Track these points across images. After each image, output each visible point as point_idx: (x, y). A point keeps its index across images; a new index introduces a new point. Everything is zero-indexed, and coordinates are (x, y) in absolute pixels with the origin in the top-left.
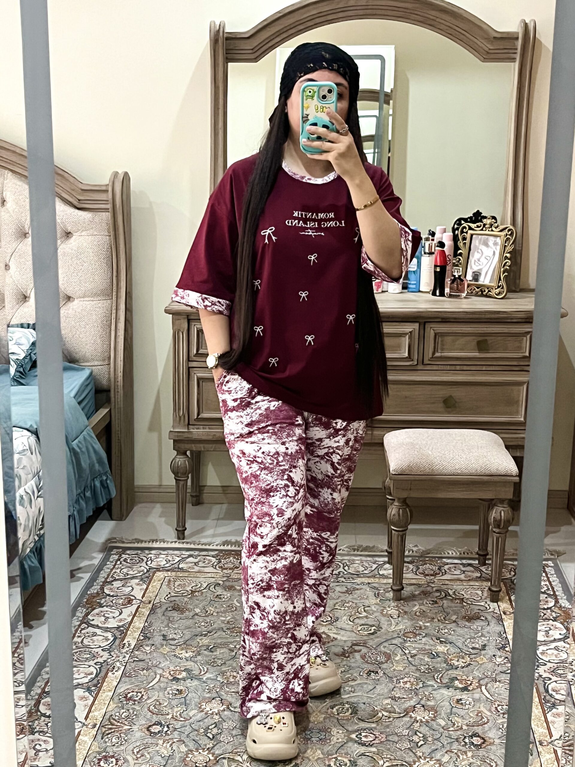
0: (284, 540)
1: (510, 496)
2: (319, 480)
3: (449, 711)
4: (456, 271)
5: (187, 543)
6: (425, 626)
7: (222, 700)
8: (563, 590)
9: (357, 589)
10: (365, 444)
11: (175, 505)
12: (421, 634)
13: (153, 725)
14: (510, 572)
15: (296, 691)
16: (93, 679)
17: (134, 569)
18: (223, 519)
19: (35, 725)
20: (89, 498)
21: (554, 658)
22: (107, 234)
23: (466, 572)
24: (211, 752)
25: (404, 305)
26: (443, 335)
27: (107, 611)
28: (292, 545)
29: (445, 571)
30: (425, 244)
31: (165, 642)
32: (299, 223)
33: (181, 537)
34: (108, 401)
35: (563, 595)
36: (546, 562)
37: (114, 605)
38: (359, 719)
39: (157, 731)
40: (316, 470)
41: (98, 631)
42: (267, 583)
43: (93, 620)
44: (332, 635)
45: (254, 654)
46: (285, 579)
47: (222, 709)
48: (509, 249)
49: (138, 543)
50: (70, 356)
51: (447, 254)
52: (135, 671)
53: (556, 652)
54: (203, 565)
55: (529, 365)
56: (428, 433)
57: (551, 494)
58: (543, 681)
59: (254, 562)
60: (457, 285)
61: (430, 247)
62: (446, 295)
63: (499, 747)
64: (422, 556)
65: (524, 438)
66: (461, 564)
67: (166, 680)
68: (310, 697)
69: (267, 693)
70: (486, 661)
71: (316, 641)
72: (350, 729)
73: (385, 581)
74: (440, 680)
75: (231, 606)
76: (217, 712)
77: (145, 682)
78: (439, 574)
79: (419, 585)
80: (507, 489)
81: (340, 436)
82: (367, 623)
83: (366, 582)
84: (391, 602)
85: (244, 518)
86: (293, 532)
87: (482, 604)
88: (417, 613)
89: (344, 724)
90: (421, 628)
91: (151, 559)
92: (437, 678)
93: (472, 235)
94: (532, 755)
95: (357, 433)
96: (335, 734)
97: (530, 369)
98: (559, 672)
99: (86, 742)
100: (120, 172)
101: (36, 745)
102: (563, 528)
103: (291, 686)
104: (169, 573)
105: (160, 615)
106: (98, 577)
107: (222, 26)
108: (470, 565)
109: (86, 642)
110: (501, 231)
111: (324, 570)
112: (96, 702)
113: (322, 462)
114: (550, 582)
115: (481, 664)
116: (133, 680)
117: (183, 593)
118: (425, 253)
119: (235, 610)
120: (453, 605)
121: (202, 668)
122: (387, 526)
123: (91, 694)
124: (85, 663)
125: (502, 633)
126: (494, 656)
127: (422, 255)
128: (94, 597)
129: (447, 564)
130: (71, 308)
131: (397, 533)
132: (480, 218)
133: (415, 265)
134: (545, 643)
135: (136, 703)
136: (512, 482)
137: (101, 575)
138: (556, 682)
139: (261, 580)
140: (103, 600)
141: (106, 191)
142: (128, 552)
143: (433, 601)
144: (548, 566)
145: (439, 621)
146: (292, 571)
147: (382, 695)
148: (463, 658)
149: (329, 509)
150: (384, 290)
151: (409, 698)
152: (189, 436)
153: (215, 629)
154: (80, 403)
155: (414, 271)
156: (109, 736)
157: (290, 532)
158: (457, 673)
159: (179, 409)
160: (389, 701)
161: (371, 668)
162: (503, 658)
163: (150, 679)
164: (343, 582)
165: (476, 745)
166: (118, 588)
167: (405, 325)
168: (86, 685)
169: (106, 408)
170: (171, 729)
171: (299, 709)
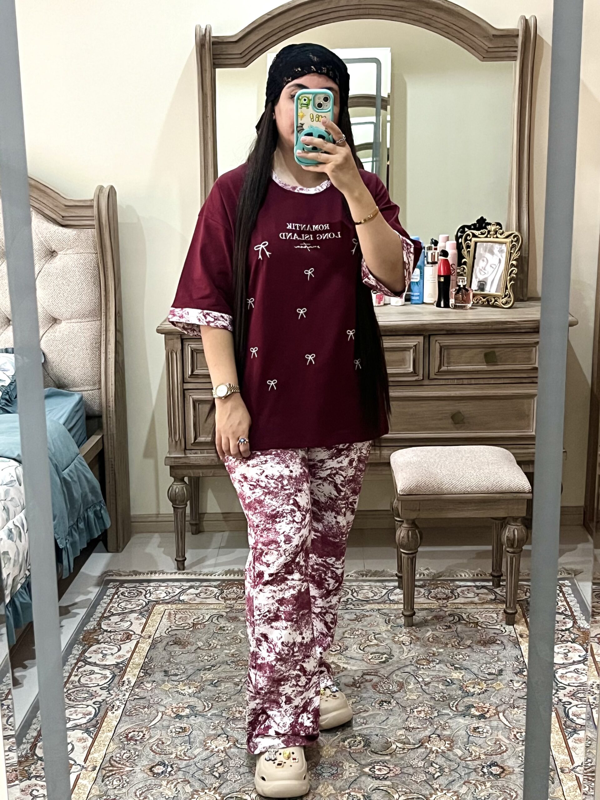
0: (292, 568)
1: (524, 514)
2: (322, 503)
3: (466, 740)
4: (461, 281)
5: (188, 574)
6: (438, 652)
7: (228, 736)
8: (581, 610)
9: (367, 616)
10: (371, 464)
11: (173, 535)
12: (434, 661)
13: (156, 765)
14: (526, 593)
15: (305, 725)
16: (92, 720)
17: (133, 603)
18: (223, 547)
19: (32, 769)
20: (83, 529)
21: (574, 681)
22: (93, 251)
23: (480, 595)
24: (218, 791)
25: (407, 317)
26: (449, 347)
27: (104, 648)
28: (300, 573)
29: (458, 594)
30: (427, 253)
31: (167, 678)
32: (293, 236)
33: (181, 567)
34: (100, 427)
35: (582, 615)
36: (563, 582)
37: (112, 641)
38: (372, 751)
39: (160, 771)
40: (319, 493)
41: (96, 669)
42: (275, 613)
43: (90, 657)
44: (342, 665)
45: (261, 689)
46: (293, 609)
47: (228, 746)
48: (515, 256)
49: (136, 575)
50: (59, 381)
51: (451, 263)
52: (135, 709)
53: (575, 675)
54: (205, 596)
55: (537, 377)
56: (436, 450)
57: (564, 510)
58: (563, 705)
59: (261, 592)
60: (462, 295)
61: (433, 256)
62: (451, 306)
63: (519, 776)
64: (433, 580)
65: (534, 453)
66: (474, 586)
67: (168, 718)
68: (321, 731)
69: (275, 728)
70: (503, 686)
71: (324, 672)
72: (363, 762)
73: (396, 607)
74: (456, 708)
75: (234, 638)
76: (223, 749)
77: (146, 721)
78: (452, 597)
79: (431, 610)
80: (520, 507)
81: (343, 457)
82: (378, 651)
83: (377, 608)
84: (403, 628)
85: (249, 545)
86: (300, 559)
87: (498, 627)
88: (430, 639)
89: (357, 757)
90: (434, 654)
91: (150, 592)
92: (453, 707)
93: (476, 243)
94: (553, 783)
95: (361, 453)
96: (347, 768)
97: (539, 380)
98: (579, 695)
99: (85, 786)
100: (105, 186)
101: (33, 790)
102: (580, 546)
103: (300, 720)
104: (170, 605)
105: (161, 650)
106: (95, 612)
107: (208, 30)
108: (483, 587)
109: (83, 681)
110: (507, 237)
111: (330, 597)
112: (96, 743)
113: (325, 484)
114: (568, 603)
115: (498, 690)
116: (134, 718)
117: (184, 627)
118: (428, 263)
119: (240, 642)
120: (467, 629)
121: (206, 704)
122: (396, 550)
123: (90, 736)
124: (84, 703)
125: (519, 657)
126: (511, 681)
127: (425, 265)
128: (91, 633)
129: (460, 587)
130: (58, 330)
131: (406, 556)
132: (484, 225)
133: (417, 276)
134: (564, 666)
135: (138, 743)
136: (524, 499)
137: (97, 610)
138: (576, 706)
139: (268, 611)
140: (101, 636)
141: (92, 207)
142: (126, 585)
143: (446, 626)
144: (564, 585)
145: (453, 646)
146: (300, 600)
147: (396, 726)
148: (479, 685)
149: (333, 533)
150: (386, 303)
151: (424, 728)
152: (187, 461)
153: (219, 663)
154: (70, 430)
155: (417, 283)
156: (110, 778)
157: (297, 560)
158: (473, 700)
159: (175, 433)
160: (402, 732)
161: (384, 698)
162: (521, 683)
163: (151, 717)
164: (351, 609)
165: (495, 775)
166: (116, 623)
167: (409, 339)
168: (85, 725)
169: (98, 435)
170: (175, 769)
171: (309, 744)
